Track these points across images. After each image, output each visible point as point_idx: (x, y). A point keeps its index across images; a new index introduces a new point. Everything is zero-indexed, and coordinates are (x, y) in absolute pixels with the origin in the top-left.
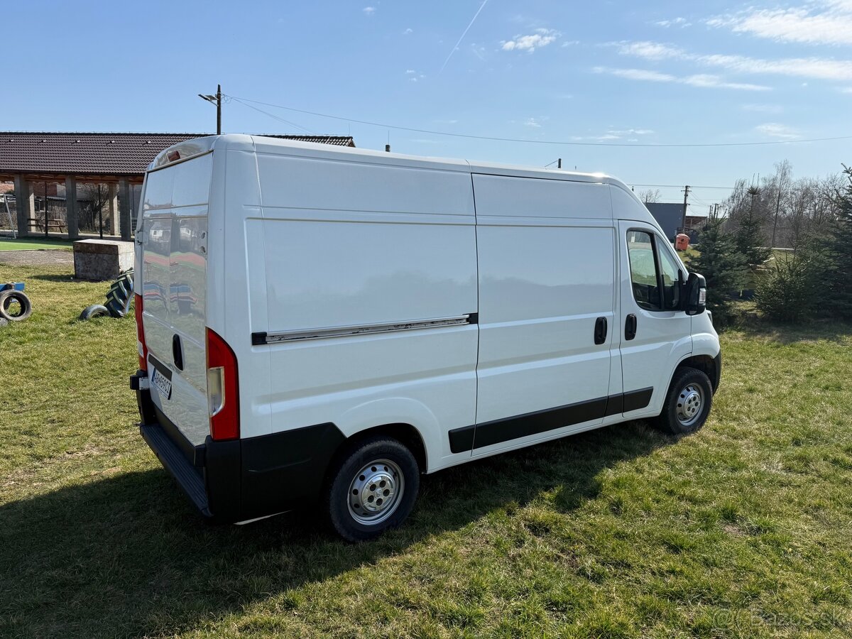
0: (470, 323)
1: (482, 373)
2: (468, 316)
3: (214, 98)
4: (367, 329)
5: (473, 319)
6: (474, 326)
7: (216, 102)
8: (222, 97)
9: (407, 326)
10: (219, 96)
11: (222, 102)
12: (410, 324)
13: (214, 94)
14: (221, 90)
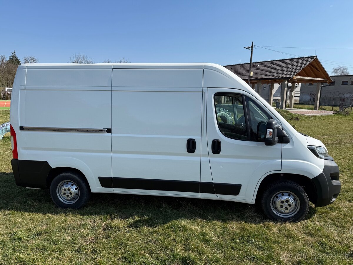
0: (108, 133)
1: (114, 155)
2: (107, 129)
3: (250, 48)
4: (59, 129)
5: (109, 131)
6: (110, 134)
7: (251, 49)
8: (253, 46)
9: (76, 130)
10: (252, 47)
11: (253, 49)
12: (77, 130)
13: (250, 46)
14: (253, 44)
